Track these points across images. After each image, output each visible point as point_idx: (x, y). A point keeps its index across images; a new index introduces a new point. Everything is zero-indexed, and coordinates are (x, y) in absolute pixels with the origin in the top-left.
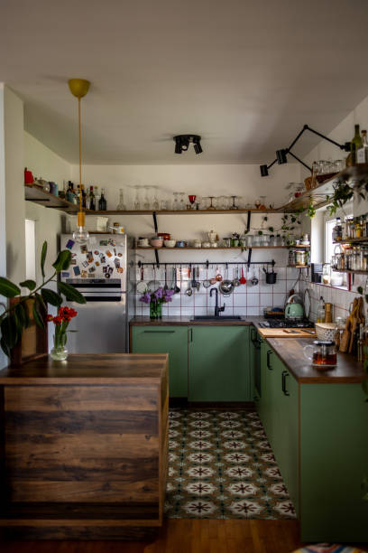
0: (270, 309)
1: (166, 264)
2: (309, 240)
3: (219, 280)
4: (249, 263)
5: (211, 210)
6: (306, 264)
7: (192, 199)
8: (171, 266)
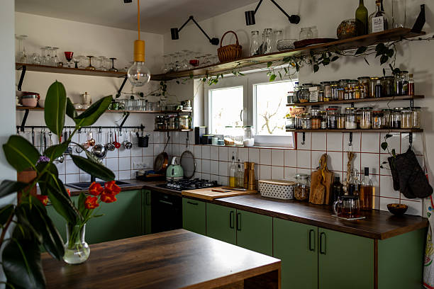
0: (143, 172)
1: (33, 127)
2: (192, 105)
3: (91, 145)
4: (120, 127)
5: (90, 70)
6: (190, 128)
7: (68, 56)
8: (40, 130)
